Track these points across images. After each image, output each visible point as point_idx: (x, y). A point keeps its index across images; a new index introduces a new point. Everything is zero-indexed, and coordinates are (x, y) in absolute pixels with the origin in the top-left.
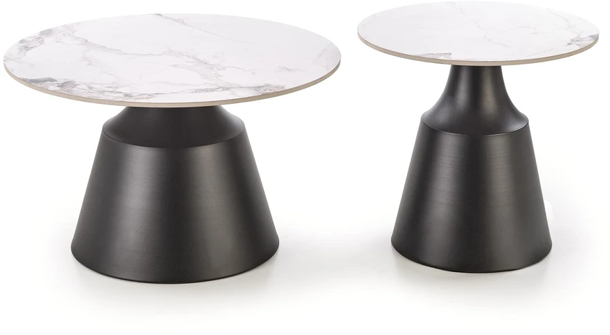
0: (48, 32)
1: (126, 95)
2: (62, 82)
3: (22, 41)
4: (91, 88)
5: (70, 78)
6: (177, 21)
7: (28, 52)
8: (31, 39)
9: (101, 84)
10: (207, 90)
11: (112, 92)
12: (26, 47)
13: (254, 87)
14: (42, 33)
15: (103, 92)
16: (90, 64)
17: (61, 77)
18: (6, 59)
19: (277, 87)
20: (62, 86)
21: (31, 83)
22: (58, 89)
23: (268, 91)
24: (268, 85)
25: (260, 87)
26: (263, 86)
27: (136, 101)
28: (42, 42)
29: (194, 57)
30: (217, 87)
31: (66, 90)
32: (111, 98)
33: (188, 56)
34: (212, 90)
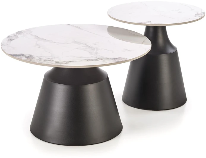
0: (20, 33)
1: (57, 62)
2: (28, 56)
3: (9, 37)
4: (40, 59)
5: (31, 54)
6: (77, 27)
7: (12, 42)
8: (12, 36)
9: (45, 57)
10: (92, 60)
11: (50, 60)
12: (11, 39)
13: (113, 59)
14: (17, 33)
15: (46, 61)
16: (39, 48)
17: (27, 53)
18: (2, 45)
19: (124, 59)
20: (27, 58)
21: (14, 56)
22: (26, 59)
23: (120, 61)
24: (119, 58)
25: (116, 58)
26: (117, 58)
27: (61, 65)
28: (17, 37)
29: (85, 44)
30: (97, 58)
31: (29, 59)
32: (49, 64)
33: (83, 44)
34: (95, 60)
